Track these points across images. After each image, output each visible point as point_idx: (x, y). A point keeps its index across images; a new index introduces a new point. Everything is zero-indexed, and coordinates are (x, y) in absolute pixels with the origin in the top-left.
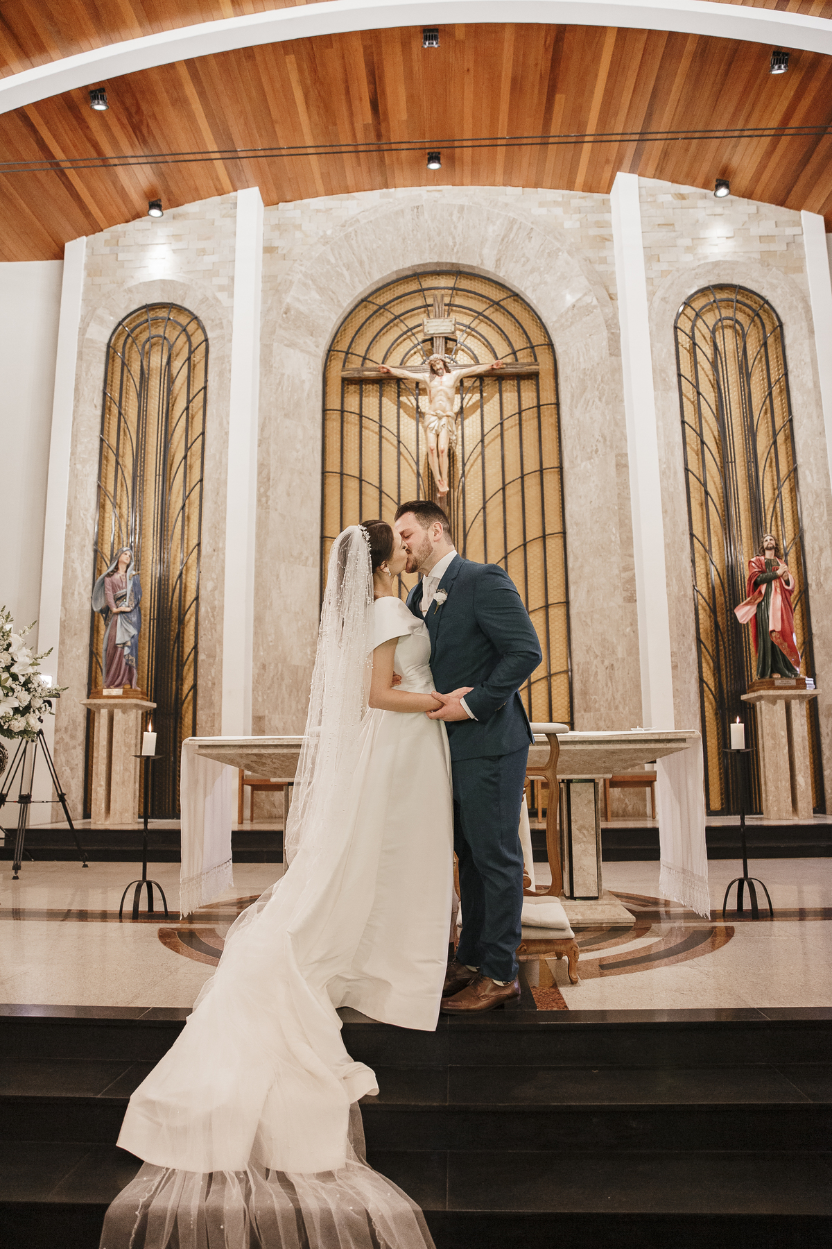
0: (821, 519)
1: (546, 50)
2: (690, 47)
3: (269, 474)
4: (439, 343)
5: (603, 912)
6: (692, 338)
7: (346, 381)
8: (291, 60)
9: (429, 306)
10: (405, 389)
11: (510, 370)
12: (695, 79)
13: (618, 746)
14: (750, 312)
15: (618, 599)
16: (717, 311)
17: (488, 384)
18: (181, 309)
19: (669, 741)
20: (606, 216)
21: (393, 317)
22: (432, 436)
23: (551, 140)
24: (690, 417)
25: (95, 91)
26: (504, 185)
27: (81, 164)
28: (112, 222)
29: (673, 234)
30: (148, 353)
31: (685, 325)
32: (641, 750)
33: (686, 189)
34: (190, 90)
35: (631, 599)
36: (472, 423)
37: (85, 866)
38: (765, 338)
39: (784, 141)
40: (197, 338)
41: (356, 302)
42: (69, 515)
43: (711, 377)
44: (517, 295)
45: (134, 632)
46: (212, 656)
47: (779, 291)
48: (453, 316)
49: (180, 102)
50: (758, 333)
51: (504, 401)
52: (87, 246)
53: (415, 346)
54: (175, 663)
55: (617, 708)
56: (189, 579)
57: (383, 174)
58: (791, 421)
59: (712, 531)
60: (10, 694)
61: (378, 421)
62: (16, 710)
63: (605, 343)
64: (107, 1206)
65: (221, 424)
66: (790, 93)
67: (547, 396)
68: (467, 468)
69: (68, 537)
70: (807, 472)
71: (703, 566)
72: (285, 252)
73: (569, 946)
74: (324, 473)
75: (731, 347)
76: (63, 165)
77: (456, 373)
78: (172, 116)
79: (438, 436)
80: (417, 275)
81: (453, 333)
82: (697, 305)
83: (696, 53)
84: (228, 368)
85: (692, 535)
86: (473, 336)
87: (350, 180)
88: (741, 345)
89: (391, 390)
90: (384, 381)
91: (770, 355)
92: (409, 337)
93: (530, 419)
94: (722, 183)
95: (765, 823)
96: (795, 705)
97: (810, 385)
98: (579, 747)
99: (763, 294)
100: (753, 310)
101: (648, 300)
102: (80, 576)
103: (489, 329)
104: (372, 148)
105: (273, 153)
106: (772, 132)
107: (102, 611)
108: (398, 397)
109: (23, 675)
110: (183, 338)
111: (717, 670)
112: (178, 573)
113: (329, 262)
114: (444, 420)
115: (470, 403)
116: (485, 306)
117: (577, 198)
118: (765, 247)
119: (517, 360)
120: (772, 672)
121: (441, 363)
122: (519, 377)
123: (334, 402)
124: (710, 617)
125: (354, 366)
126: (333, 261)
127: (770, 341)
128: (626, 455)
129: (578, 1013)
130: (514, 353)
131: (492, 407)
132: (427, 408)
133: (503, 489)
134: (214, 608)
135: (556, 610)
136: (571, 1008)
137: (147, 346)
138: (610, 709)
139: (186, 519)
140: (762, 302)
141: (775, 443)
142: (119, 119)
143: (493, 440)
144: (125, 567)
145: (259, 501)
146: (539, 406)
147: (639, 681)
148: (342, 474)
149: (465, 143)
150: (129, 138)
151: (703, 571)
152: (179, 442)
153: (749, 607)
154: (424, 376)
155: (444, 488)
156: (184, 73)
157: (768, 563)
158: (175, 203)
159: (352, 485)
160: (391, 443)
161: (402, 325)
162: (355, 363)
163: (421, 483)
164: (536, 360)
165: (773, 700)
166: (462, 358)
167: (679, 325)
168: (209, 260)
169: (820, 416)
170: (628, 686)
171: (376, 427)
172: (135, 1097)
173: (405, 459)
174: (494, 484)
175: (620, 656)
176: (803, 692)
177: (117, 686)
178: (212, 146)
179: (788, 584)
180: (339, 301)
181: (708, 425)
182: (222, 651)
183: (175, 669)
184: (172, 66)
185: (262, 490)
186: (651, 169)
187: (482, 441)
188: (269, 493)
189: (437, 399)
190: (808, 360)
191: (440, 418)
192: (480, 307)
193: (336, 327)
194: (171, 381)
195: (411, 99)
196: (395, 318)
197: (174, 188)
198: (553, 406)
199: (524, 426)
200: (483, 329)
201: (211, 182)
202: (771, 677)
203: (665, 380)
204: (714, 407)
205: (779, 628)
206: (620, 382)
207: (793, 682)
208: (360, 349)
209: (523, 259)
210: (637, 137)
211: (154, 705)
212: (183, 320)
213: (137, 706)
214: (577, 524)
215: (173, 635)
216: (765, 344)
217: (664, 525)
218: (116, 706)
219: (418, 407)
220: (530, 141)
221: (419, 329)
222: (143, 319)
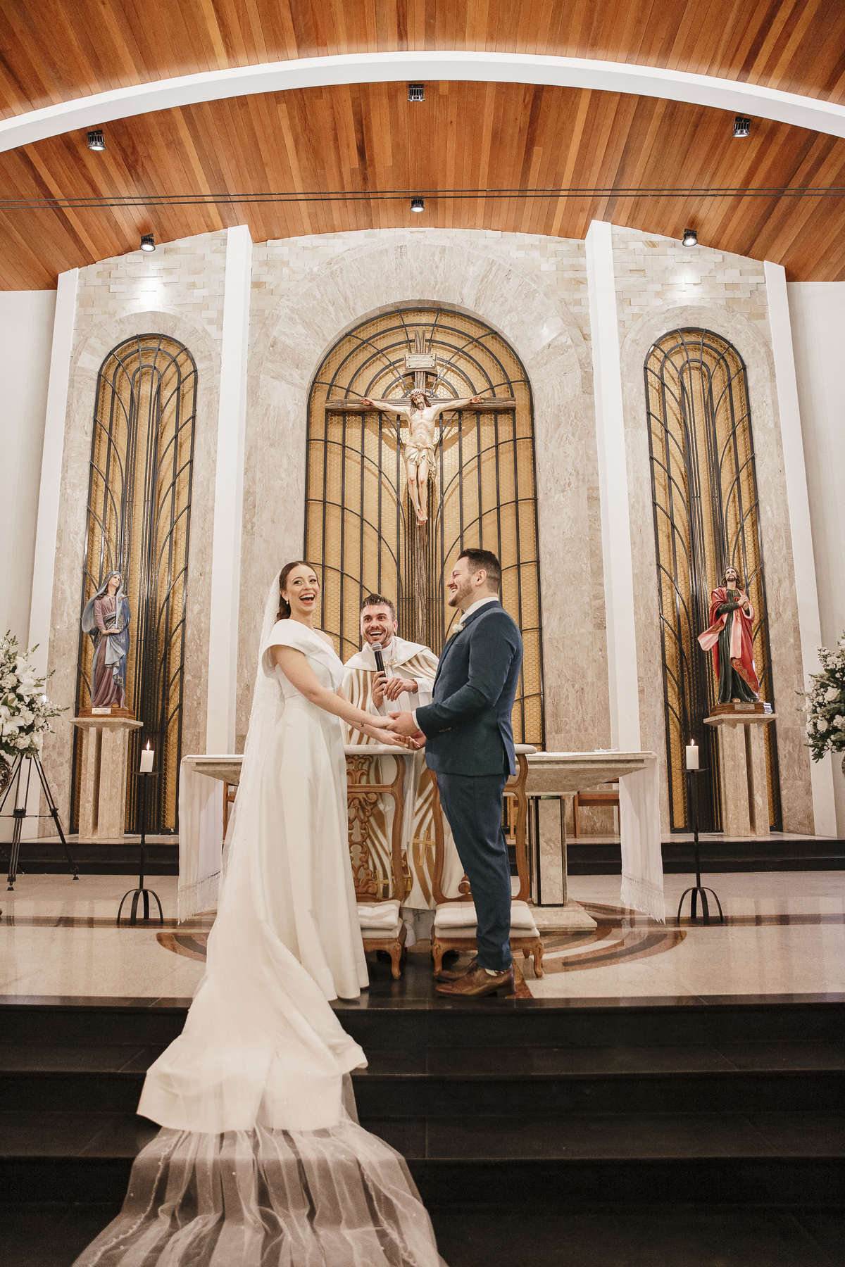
0: (780, 553)
1: (525, 106)
2: (659, 110)
3: (254, 501)
4: (420, 378)
5: (568, 918)
6: (661, 378)
7: (330, 413)
8: (282, 109)
9: (411, 341)
10: (386, 421)
11: (488, 405)
12: (665, 138)
13: (582, 766)
14: (716, 355)
15: (589, 626)
16: (684, 354)
17: (467, 418)
18: (170, 340)
19: (629, 761)
20: (581, 260)
21: (376, 351)
22: (412, 468)
23: (529, 193)
24: (658, 454)
25: (93, 133)
26: (485, 228)
27: (79, 203)
28: (105, 255)
29: (644, 280)
30: (139, 382)
31: (654, 365)
32: (603, 770)
33: (656, 237)
34: (185, 134)
35: (601, 625)
36: (451, 455)
37: (76, 878)
38: (730, 379)
39: (746, 200)
40: (187, 369)
41: (341, 336)
42: (60, 538)
43: (679, 416)
44: (496, 333)
45: (122, 653)
46: (198, 676)
47: (743, 336)
48: (433, 351)
49: (175, 144)
50: (723, 374)
51: (482, 434)
52: (79, 278)
53: (397, 380)
54: (161, 684)
55: (586, 730)
56: (176, 602)
57: (369, 215)
58: (753, 458)
59: (678, 563)
60: (16, 713)
61: (360, 451)
62: (21, 729)
63: (578, 381)
64: (133, 1159)
65: (208, 452)
66: (751, 154)
67: (523, 431)
68: (445, 498)
69: (58, 560)
70: (768, 508)
71: (669, 596)
72: (272, 287)
73: (534, 944)
74: (307, 500)
75: (698, 387)
76: (61, 203)
77: (436, 408)
78: (167, 158)
79: (418, 467)
80: (400, 311)
81: (434, 368)
82: (666, 347)
83: (664, 116)
84: (216, 399)
85: (659, 566)
86: (453, 371)
87: (337, 221)
88: (707, 386)
89: (373, 422)
90: (366, 413)
91: (734, 395)
92: (391, 371)
93: (506, 452)
94: (691, 232)
95: (725, 839)
96: (754, 728)
97: (771, 425)
98: (546, 766)
99: (727, 338)
100: (719, 354)
101: (620, 342)
102: (69, 598)
103: (469, 365)
104: (360, 196)
105: (263, 198)
106: (734, 192)
107: (91, 633)
108: (380, 429)
109: (28, 696)
110: (173, 368)
111: (681, 695)
112: (165, 596)
113: (315, 297)
114: (424, 452)
115: (450, 436)
116: (464, 343)
117: (553, 243)
118: (730, 294)
119: (494, 395)
120: (733, 697)
121: (422, 397)
122: (497, 412)
123: (318, 433)
124: (675, 644)
125: (337, 398)
126: (319, 296)
127: (735, 382)
128: (598, 488)
129: (541, 1001)
130: (492, 388)
131: (470, 440)
132: (408, 440)
133: (480, 519)
134: (200, 631)
135: (529, 636)
136: (535, 996)
137: (138, 375)
138: (580, 731)
139: (173, 543)
140: (727, 346)
141: (738, 479)
142: (115, 159)
143: (471, 471)
144: (114, 590)
145: (245, 527)
146: (515, 440)
147: (607, 704)
148: (325, 502)
149: (448, 194)
150: (124, 176)
151: (669, 600)
152: (167, 469)
153: (711, 635)
154: (405, 409)
155: (423, 517)
156: (179, 118)
157: (730, 594)
158: (167, 238)
159: (334, 513)
160: (373, 473)
161: (384, 359)
162: (339, 395)
163: (401, 512)
164: (513, 396)
165: (734, 724)
166: (442, 392)
167: (649, 366)
168: (198, 293)
169: (780, 455)
170: (597, 709)
171: (358, 457)
172: (151, 1072)
173: (387, 488)
174: (471, 514)
175: (590, 680)
176: (761, 716)
177: (106, 705)
178: (205, 190)
179: (748, 614)
180: (324, 335)
181: (675, 461)
182: (207, 672)
183: (161, 689)
184: (168, 111)
185: (248, 517)
186: (624, 218)
187: (460, 472)
188: (255, 520)
189: (417, 431)
190: (769, 402)
191: (420, 451)
192: (460, 343)
193: (321, 360)
194: (161, 410)
195: (397, 147)
196: (378, 353)
197: (166, 225)
198: (528, 440)
199: (500, 459)
200: (463, 364)
201: (202, 219)
202: (731, 702)
203: (635, 418)
204: (681, 444)
205: (739, 655)
206: (592, 420)
207: (752, 707)
208: (344, 381)
209: (502, 299)
210: (609, 193)
211: (141, 724)
212: (173, 351)
213: (125, 724)
214: (550, 554)
215: (160, 656)
216: (730, 385)
217: (633, 556)
218: (104, 724)
219: (399, 439)
220: (508, 193)
221: (401, 363)
222: (134, 349)
